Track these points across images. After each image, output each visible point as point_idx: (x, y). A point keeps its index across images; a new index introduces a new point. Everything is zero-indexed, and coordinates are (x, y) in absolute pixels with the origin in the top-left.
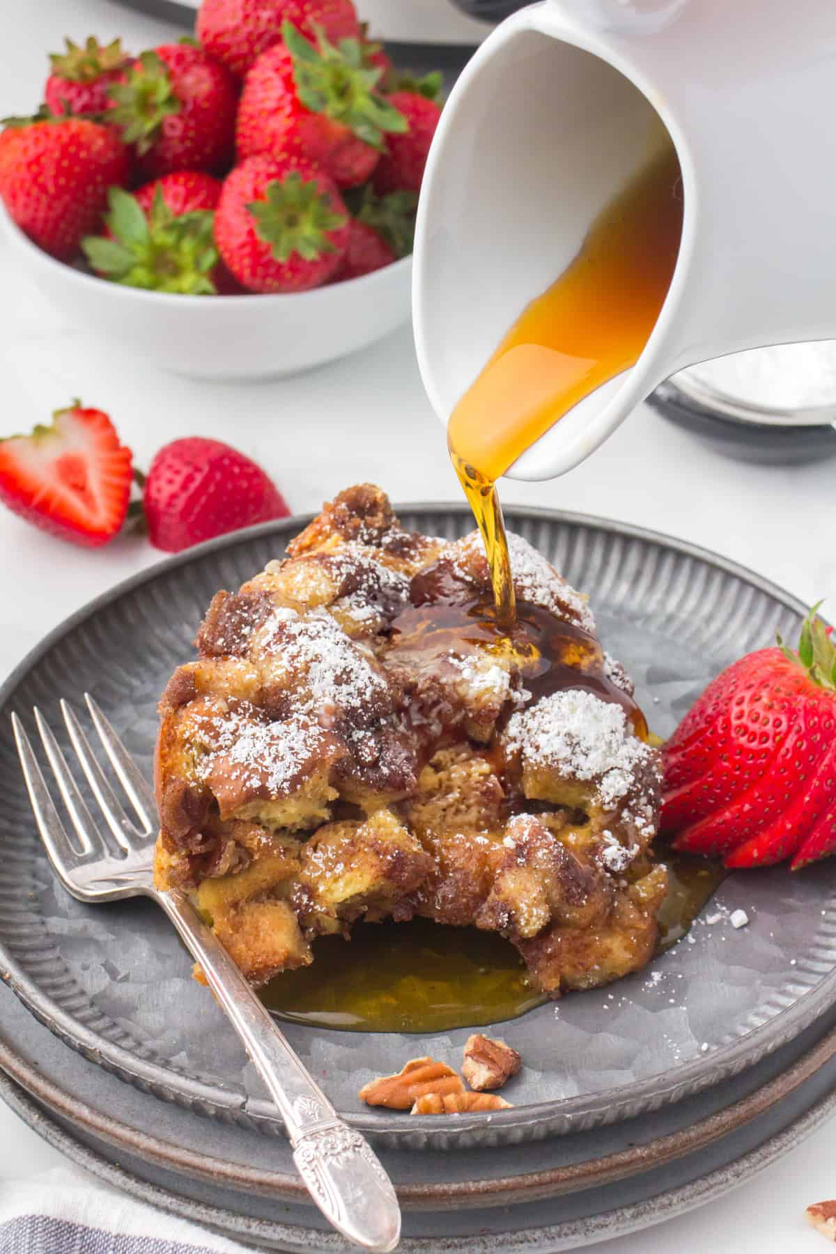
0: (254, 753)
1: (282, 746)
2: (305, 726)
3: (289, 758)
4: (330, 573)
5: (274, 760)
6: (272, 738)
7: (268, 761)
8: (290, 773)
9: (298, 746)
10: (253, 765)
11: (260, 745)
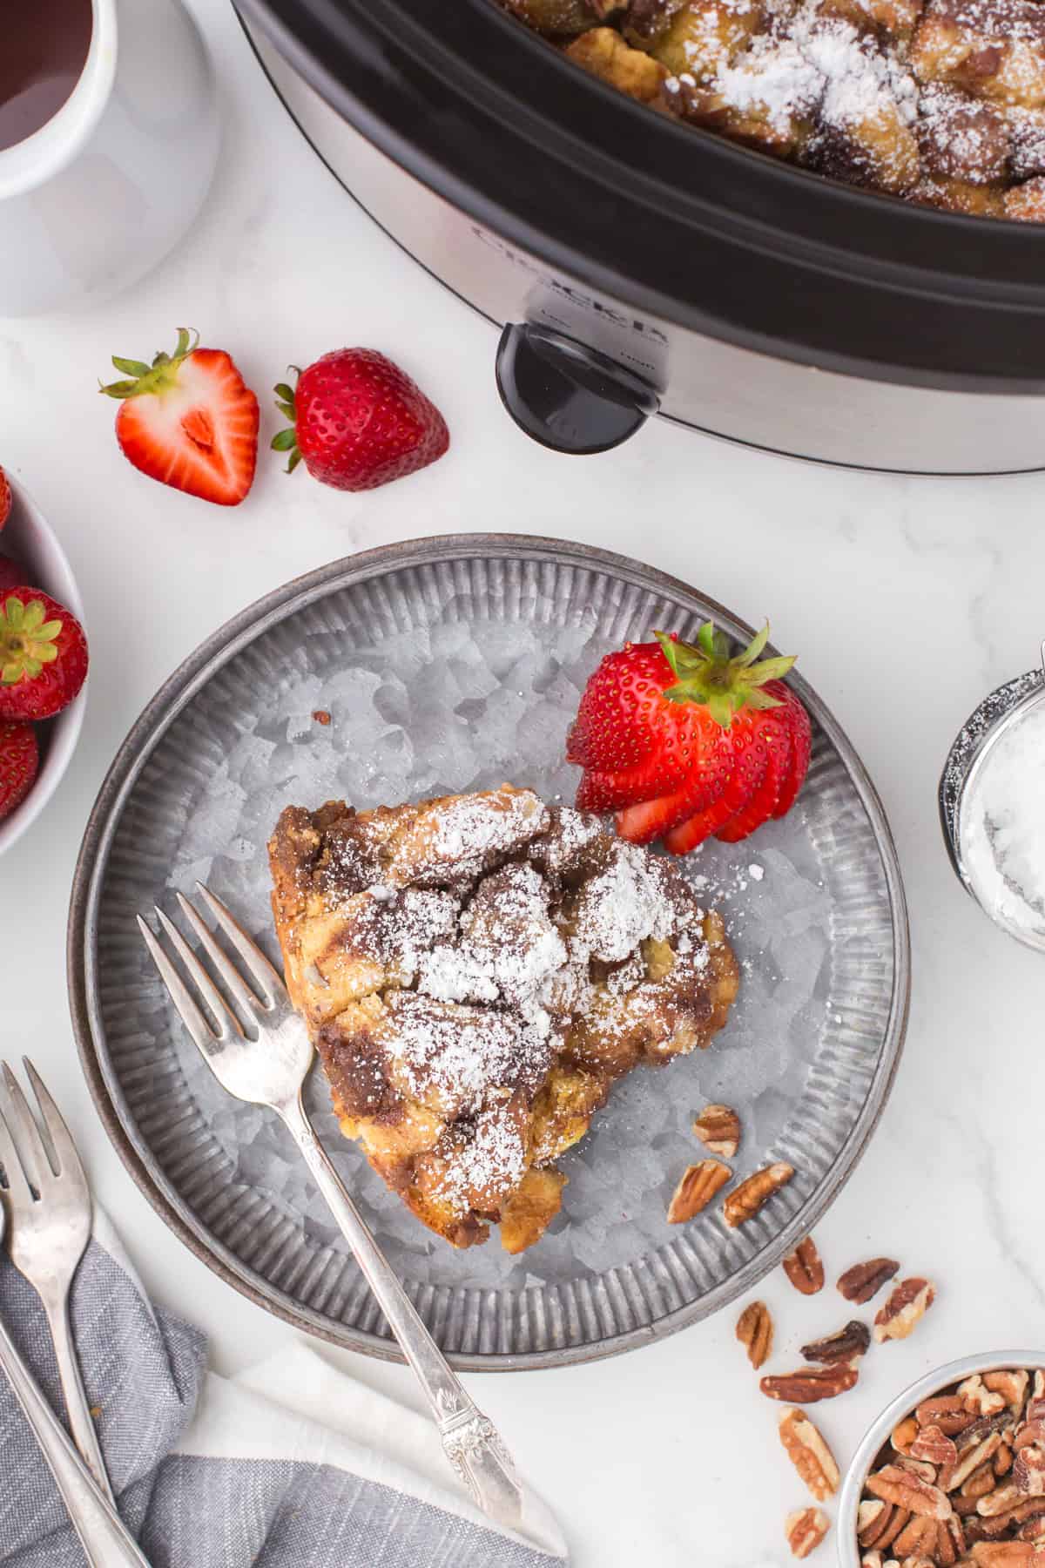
0: (488, 1172)
1: (502, 1152)
2: (496, 1120)
3: (513, 1154)
4: (368, 959)
5: (505, 1165)
6: (490, 1152)
7: (502, 1169)
8: (520, 1161)
9: (508, 1140)
10: (496, 1180)
11: (489, 1165)
